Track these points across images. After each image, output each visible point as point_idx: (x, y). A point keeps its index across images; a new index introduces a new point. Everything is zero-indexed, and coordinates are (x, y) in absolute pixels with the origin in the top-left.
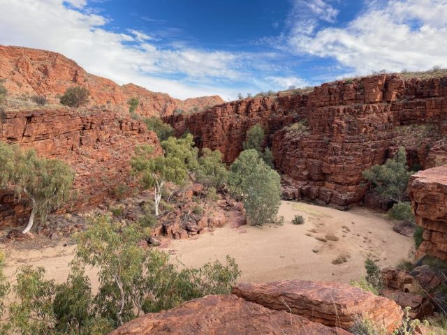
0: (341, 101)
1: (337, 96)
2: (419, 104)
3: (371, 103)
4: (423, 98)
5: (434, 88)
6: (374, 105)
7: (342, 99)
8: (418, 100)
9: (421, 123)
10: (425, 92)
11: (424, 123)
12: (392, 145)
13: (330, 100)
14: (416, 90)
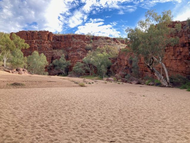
0: (32, 38)
1: (30, 36)
2: (58, 43)
3: (45, 40)
4: (59, 41)
5: (62, 38)
6: (46, 41)
7: (33, 37)
8: (58, 42)
9: (60, 49)
10: (60, 39)
11: (61, 49)
12: (53, 55)
13: (28, 38)
14: (56, 38)
